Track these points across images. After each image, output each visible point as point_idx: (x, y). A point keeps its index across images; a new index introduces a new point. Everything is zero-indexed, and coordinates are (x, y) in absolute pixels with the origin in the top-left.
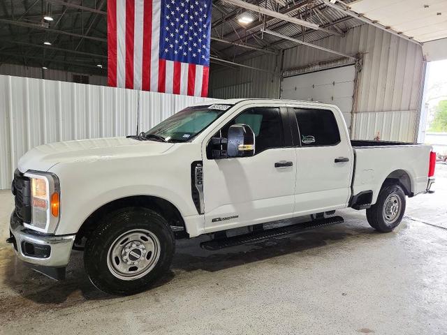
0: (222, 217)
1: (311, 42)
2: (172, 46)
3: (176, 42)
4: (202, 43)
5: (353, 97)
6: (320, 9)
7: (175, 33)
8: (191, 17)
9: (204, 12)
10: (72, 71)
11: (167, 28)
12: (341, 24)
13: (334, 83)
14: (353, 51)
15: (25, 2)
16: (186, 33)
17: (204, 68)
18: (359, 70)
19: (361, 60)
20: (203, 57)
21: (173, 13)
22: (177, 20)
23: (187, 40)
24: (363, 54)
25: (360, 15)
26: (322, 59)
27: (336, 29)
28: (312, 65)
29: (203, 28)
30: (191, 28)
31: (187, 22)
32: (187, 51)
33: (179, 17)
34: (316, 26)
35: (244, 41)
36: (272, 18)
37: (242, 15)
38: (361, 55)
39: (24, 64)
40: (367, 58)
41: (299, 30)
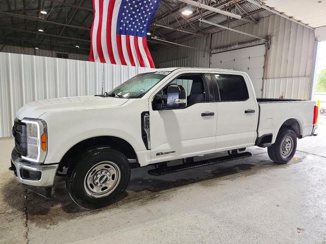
1: (233, 28)
5: (264, 67)
6: (240, 4)
10: (56, 51)
12: (255, 15)
13: (249, 58)
14: (264, 34)
15: (24, 2)
18: (268, 48)
19: (269, 41)
24: (271, 36)
25: (271, 8)
26: (240, 40)
27: (251, 18)
28: (233, 45)
34: (239, 17)
35: (183, 28)
36: (207, 10)
37: (184, 9)
38: (269, 37)
39: (21, 45)
40: (273, 39)
41: (225, 19)
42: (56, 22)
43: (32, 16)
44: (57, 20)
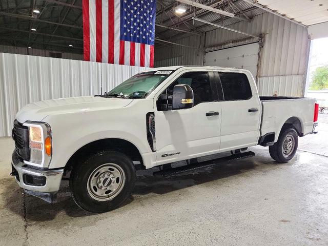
0: (169, 154)
1: (226, 26)
2: (128, 31)
3: (132, 27)
4: (149, 29)
5: (257, 66)
6: (233, 2)
7: (130, 21)
8: (142, 10)
9: (150, 6)
10: (49, 50)
11: (125, 18)
12: (249, 13)
13: (243, 56)
14: (258, 32)
16: (138, 21)
17: (151, 47)
18: (262, 46)
19: (263, 39)
20: (150, 39)
21: (129, 7)
22: (132, 11)
23: (139, 26)
24: (265, 34)
25: (264, 7)
26: (234, 38)
27: (244, 16)
28: (227, 43)
29: (150, 18)
30: (142, 17)
31: (139, 13)
32: (139, 34)
33: (133, 9)
34: (232, 15)
35: (177, 26)
36: (200, 9)
37: (177, 7)
38: (263, 35)
39: (14, 45)
40: (267, 37)
41: (219, 17)
42: (49, 21)
43: (25, 15)
44: (49, 19)
